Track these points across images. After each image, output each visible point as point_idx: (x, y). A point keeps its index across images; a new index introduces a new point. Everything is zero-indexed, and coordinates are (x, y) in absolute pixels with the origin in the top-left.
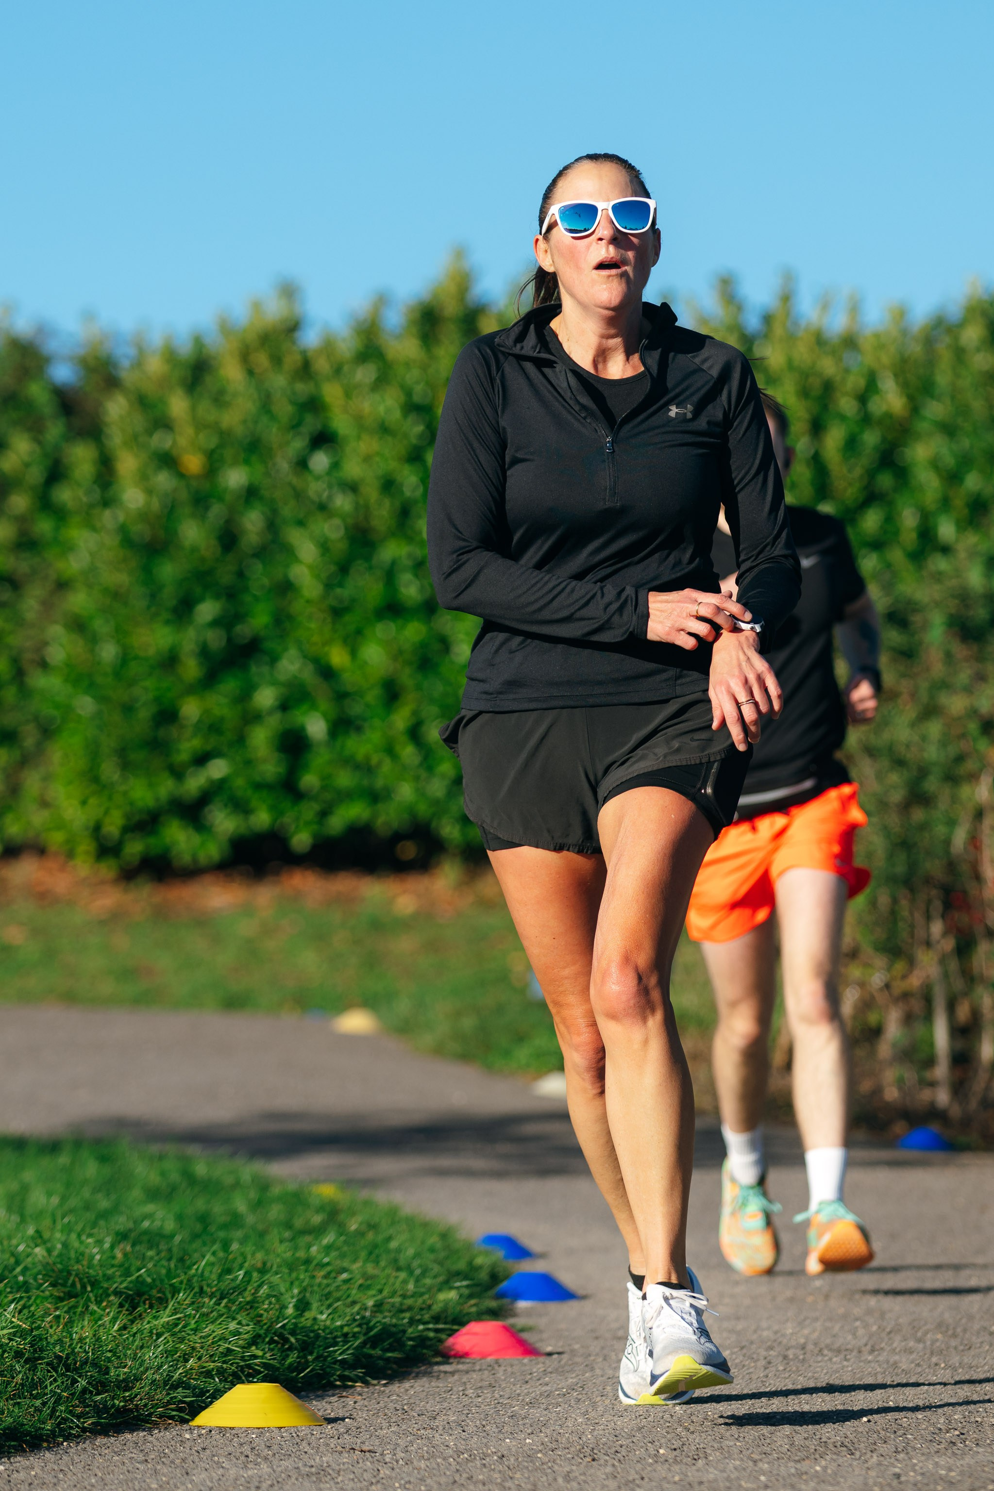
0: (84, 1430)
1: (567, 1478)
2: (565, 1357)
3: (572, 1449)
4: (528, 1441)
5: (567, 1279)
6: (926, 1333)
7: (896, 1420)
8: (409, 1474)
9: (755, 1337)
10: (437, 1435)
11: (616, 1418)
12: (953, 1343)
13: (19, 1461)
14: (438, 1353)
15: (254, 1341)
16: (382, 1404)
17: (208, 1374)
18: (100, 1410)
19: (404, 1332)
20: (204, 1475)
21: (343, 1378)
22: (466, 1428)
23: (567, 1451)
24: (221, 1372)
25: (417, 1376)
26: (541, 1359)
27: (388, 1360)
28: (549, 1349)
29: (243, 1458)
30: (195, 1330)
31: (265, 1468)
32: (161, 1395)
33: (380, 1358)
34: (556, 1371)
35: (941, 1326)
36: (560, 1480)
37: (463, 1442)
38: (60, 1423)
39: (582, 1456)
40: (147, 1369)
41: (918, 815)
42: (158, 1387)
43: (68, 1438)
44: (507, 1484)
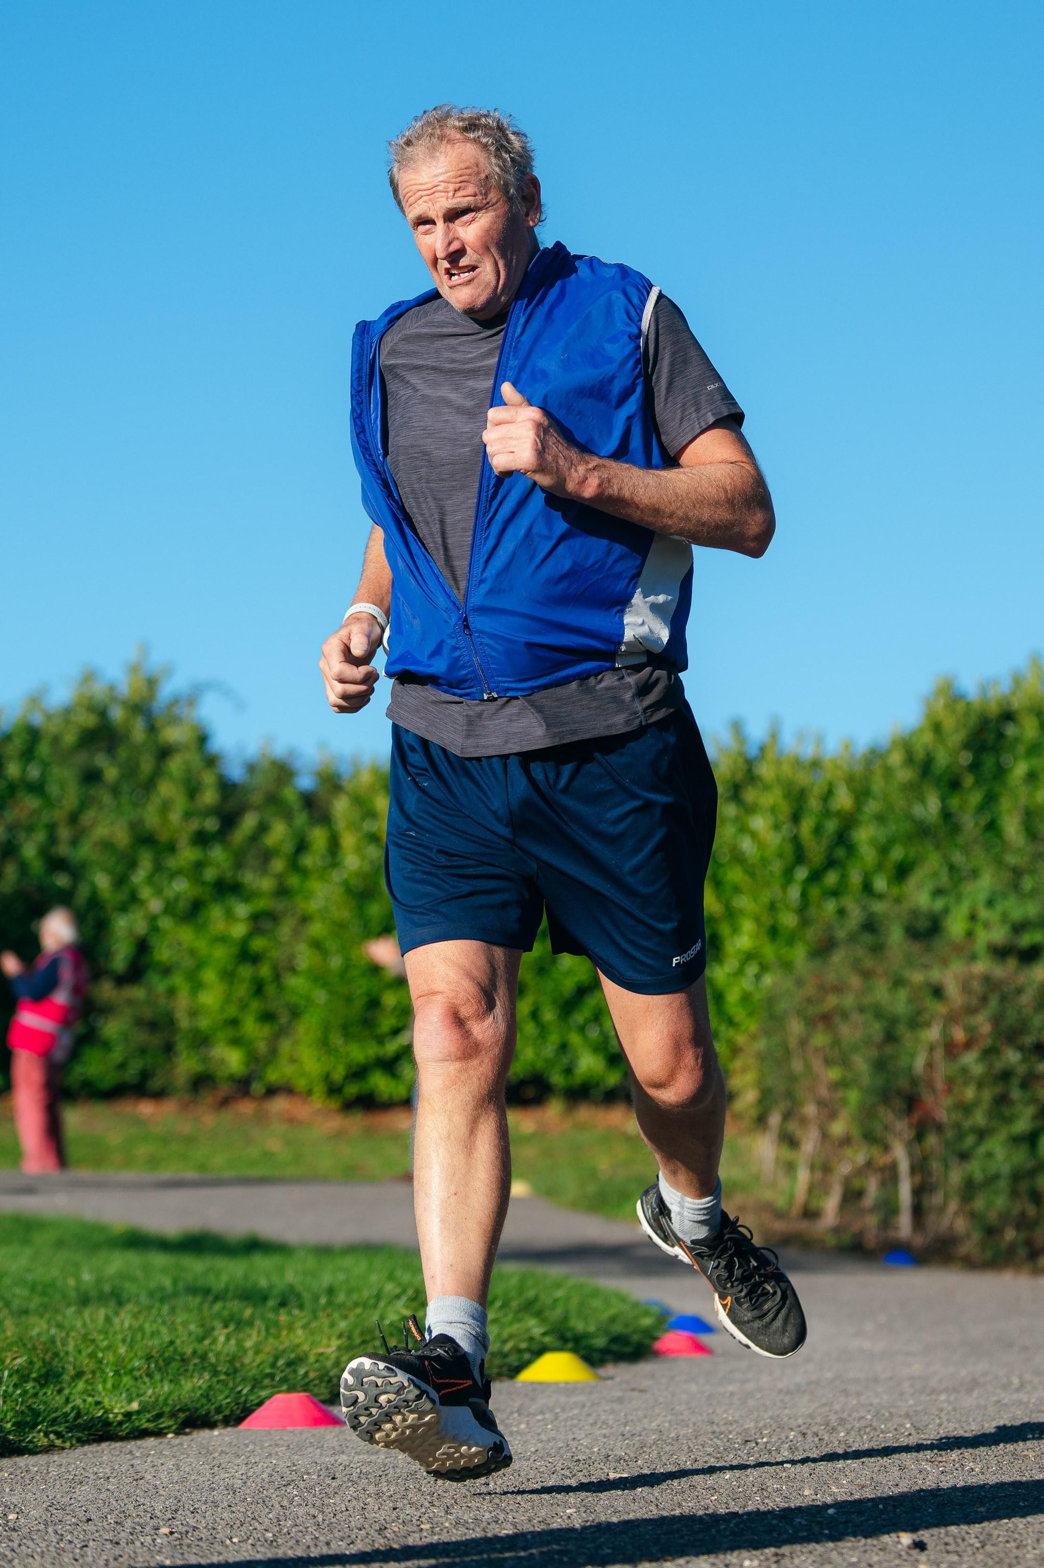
1: (782, 1401)
14: (650, 1352)
15: (544, 1334)
17: (520, 1351)
19: (629, 1337)
20: (544, 1401)
21: (600, 1361)
24: (529, 1350)
25: (644, 1362)
28: (721, 1353)
29: (564, 1394)
30: (511, 1323)
31: (582, 1398)
32: (497, 1361)
41: (889, 1050)
42: (495, 1356)
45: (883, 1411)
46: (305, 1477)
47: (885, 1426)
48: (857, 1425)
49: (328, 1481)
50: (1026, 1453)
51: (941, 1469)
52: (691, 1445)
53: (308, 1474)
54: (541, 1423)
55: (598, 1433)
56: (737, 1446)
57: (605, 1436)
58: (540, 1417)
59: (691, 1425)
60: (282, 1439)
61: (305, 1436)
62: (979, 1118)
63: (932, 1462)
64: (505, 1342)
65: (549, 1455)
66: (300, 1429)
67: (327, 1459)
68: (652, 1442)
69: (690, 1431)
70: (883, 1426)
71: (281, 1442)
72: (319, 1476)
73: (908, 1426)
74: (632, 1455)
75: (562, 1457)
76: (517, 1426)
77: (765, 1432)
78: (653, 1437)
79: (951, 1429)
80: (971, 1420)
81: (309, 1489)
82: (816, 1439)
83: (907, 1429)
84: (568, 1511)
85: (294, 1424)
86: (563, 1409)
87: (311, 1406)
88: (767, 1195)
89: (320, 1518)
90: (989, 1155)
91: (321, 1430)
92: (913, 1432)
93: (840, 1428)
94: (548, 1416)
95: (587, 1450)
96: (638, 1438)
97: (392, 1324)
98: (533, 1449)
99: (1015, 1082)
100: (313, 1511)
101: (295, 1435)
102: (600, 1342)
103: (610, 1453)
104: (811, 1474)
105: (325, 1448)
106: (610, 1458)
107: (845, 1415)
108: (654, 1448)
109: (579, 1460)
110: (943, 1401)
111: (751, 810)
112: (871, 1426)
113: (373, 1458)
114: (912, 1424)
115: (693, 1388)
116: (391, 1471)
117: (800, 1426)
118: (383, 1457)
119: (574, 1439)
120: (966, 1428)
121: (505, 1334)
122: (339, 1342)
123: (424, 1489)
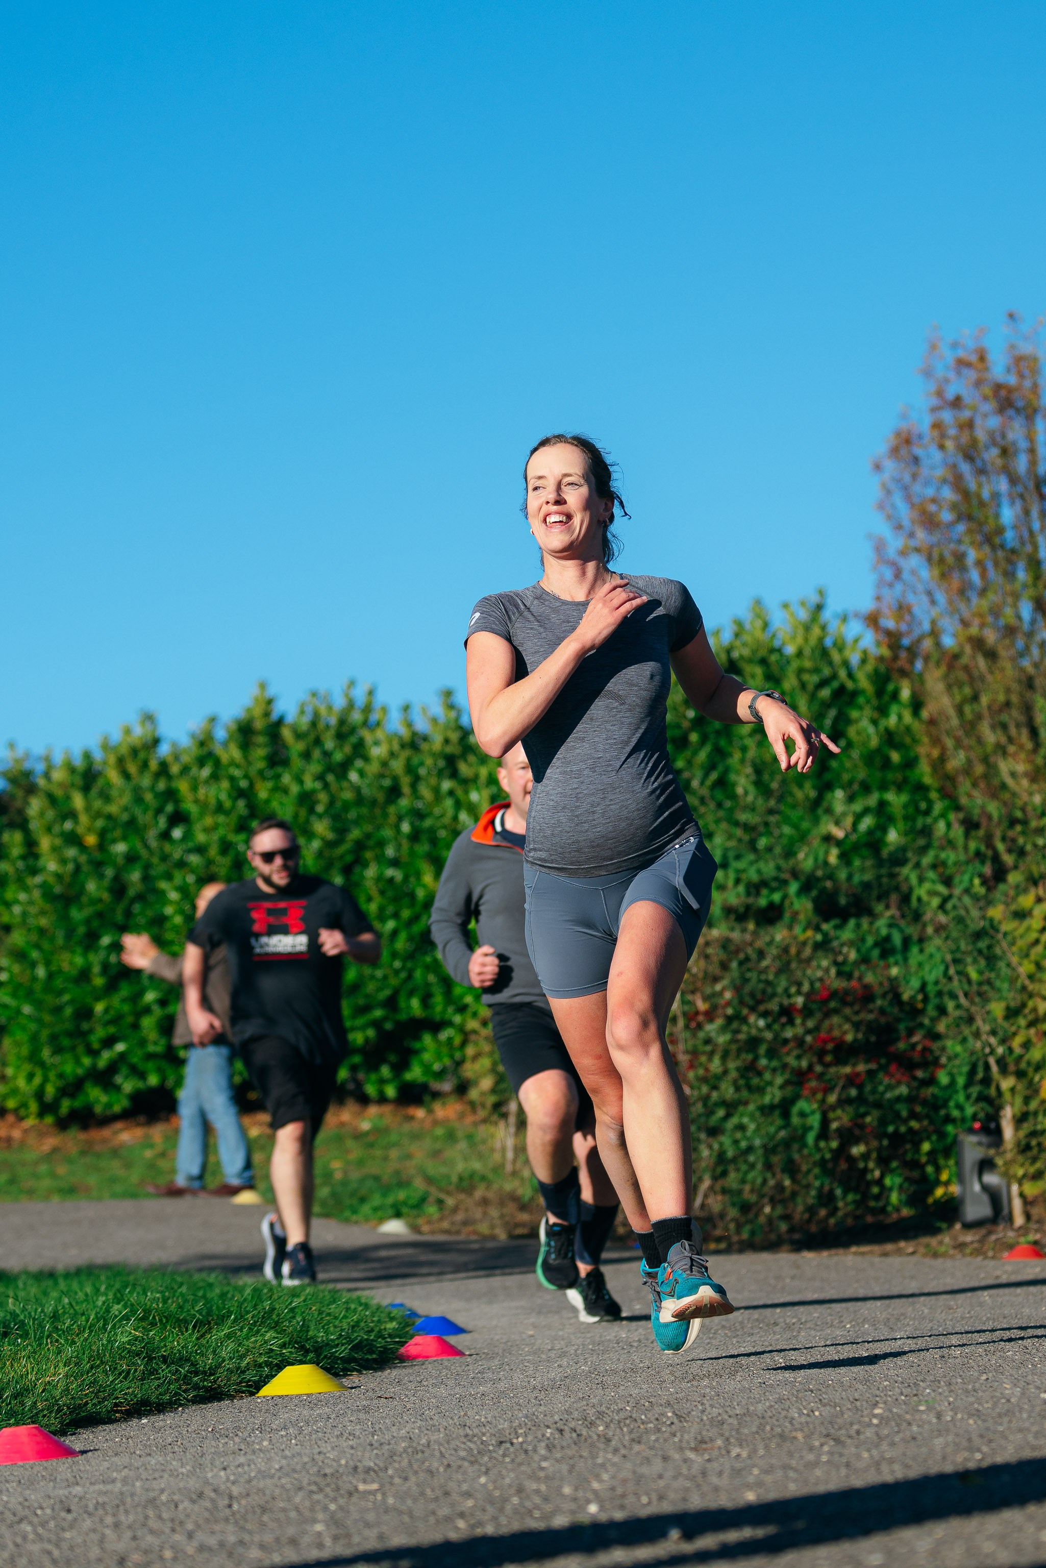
0: (188, 1401)
2: (483, 1355)
6: (718, 1330)
9: (603, 1339)
12: (739, 1333)
13: (153, 1418)
14: (397, 1358)
15: (284, 1346)
16: (379, 1380)
17: (260, 1366)
18: (196, 1387)
19: (373, 1343)
20: (286, 1415)
21: (343, 1370)
24: (267, 1364)
25: (390, 1368)
27: (370, 1360)
29: (306, 1407)
30: (247, 1338)
31: (326, 1409)
32: (235, 1378)
33: (365, 1358)
35: (723, 1327)
38: (171, 1397)
40: (224, 1361)
42: (232, 1372)
43: (181, 1405)
45: (642, 1402)
46: (39, 1512)
48: (617, 1418)
49: (63, 1514)
50: (794, 1434)
51: (707, 1457)
52: (443, 1450)
53: (41, 1508)
54: (285, 1439)
55: (345, 1444)
56: (491, 1448)
57: (352, 1448)
58: (283, 1433)
59: (442, 1430)
60: (12, 1474)
61: (36, 1469)
62: (728, 1091)
63: (695, 1449)
64: (242, 1357)
65: (294, 1471)
66: (31, 1462)
67: (61, 1492)
68: (402, 1450)
69: (441, 1436)
70: (643, 1417)
71: (12, 1478)
72: (53, 1509)
73: (670, 1414)
74: (382, 1465)
75: (308, 1472)
76: (260, 1443)
77: (520, 1431)
78: (403, 1445)
80: (735, 1404)
81: (43, 1524)
82: (574, 1435)
83: (668, 1418)
84: (319, 1527)
85: (24, 1459)
86: (308, 1424)
87: (40, 1438)
88: (508, 1186)
89: (56, 1553)
90: (741, 1127)
91: (53, 1462)
92: (676, 1421)
93: (598, 1422)
94: (291, 1430)
95: (335, 1464)
96: (387, 1447)
97: (122, 1348)
98: (277, 1467)
99: (762, 1049)
100: (49, 1547)
101: (26, 1469)
102: (343, 1351)
103: (358, 1464)
104: (570, 1471)
105: (58, 1480)
106: (359, 1470)
107: (603, 1408)
108: (404, 1455)
109: (325, 1475)
110: (706, 1386)
111: (467, 783)
112: (631, 1417)
113: (109, 1487)
114: (674, 1413)
115: (443, 1391)
116: (129, 1500)
117: (556, 1423)
118: (119, 1485)
119: (320, 1453)
120: (730, 1413)
121: (242, 1350)
122: (67, 1369)
123: (165, 1515)
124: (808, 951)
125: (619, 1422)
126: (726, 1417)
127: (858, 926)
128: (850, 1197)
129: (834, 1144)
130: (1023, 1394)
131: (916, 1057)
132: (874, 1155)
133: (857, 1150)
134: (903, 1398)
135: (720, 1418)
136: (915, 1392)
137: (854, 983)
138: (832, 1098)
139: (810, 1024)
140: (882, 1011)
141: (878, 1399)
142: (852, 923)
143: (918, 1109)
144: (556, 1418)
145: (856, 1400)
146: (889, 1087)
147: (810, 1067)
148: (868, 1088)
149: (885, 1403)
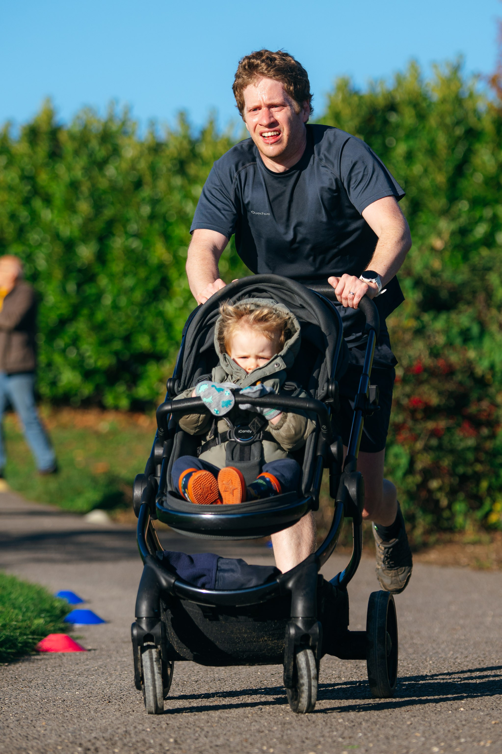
1: (96, 711)
2: (97, 652)
3: (99, 697)
4: (77, 693)
5: (100, 613)
7: (261, 681)
8: (17, 710)
10: (32, 690)
11: (121, 682)
14: (34, 650)
16: (5, 675)
19: (17, 639)
22: (46, 687)
23: (96, 698)
25: (23, 661)
26: (86, 653)
27: (9, 653)
28: (90, 647)
33: (5, 652)
34: (93, 658)
36: (92, 712)
37: (44, 694)
39: (103, 700)
44: (66, 714)
45: (163, 722)
47: (154, 741)
59: (8, 740)
70: (152, 741)
73: (172, 740)
77: (59, 748)
79: (201, 745)
80: (224, 733)
83: (169, 743)
93: (119, 743)
112: (143, 740)
117: (90, 741)
124: (408, 336)
125: (133, 744)
126: (208, 747)
127: (448, 318)
128: (429, 518)
129: (418, 478)
130: (424, 744)
131: (483, 417)
132: (448, 489)
133: (434, 484)
134: (340, 740)
135: (203, 748)
136: (350, 735)
137: (440, 362)
138: (419, 445)
139: (408, 389)
140: (461, 384)
141: (322, 739)
142: (443, 317)
143: (483, 456)
144: (93, 735)
145: (307, 738)
146: (461, 440)
147: (404, 422)
148: (446, 439)
149: (324, 745)
